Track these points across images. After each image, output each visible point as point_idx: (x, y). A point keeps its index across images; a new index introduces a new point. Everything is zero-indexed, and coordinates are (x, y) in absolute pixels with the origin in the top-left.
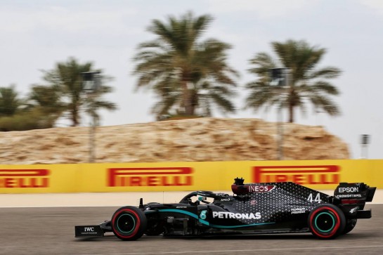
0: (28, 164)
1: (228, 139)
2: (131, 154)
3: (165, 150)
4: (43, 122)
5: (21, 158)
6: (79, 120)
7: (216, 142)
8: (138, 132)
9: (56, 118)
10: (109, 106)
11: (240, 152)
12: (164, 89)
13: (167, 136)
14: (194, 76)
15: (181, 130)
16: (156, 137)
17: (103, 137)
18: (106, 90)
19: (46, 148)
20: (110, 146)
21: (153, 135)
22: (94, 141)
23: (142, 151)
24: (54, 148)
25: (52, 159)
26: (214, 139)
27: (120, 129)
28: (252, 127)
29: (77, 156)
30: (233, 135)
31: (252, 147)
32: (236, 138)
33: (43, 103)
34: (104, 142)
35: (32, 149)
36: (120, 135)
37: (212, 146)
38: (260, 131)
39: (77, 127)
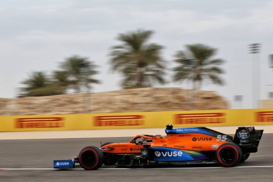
4: (57, 91)
7: (156, 101)
8: (112, 96)
12: (126, 71)
13: (128, 98)
14: (142, 64)
15: (136, 94)
19: (61, 105)
21: (119, 97)
23: (115, 107)
29: (78, 110)
35: (54, 106)
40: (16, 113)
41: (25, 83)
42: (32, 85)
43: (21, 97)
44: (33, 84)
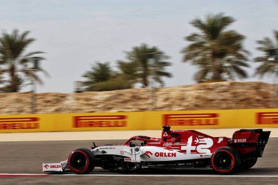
0: (114, 112)
1: (242, 95)
2: (180, 105)
3: (200, 103)
5: (110, 109)
6: (147, 83)
7: (235, 97)
8: (184, 91)
9: (134, 82)
10: (167, 75)
12: (202, 62)
15: (211, 89)
16: (197, 94)
17: (162, 94)
18: (166, 64)
19: (125, 102)
20: (166, 100)
24: (131, 102)
26: (233, 95)
27: (172, 89)
28: (258, 87)
29: (145, 107)
30: (245, 92)
31: (258, 100)
32: (247, 94)
33: (126, 72)
34: (162, 98)
35: (117, 102)
36: (173, 93)
37: (231, 100)
38: (263, 90)
39: (147, 88)
41: (85, 76)
43: (78, 92)
44: (93, 77)
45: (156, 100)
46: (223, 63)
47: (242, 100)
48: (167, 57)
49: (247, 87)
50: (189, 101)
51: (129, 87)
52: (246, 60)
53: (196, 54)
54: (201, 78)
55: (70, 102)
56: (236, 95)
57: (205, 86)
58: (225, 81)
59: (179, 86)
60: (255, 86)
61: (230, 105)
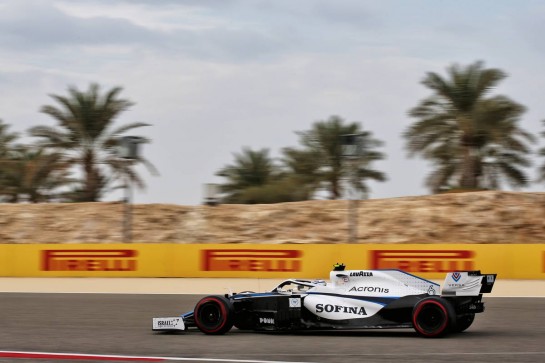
0: (276, 243)
1: (517, 217)
2: (400, 234)
3: (440, 230)
5: (269, 237)
6: (340, 192)
7: (503, 220)
8: (409, 206)
9: (314, 189)
10: (378, 176)
11: (532, 234)
12: (442, 155)
13: (443, 212)
14: (476, 140)
15: (460, 205)
16: (431, 214)
17: (367, 212)
18: (375, 156)
19: (298, 224)
20: (375, 223)
21: (426, 211)
22: (357, 216)
23: (413, 231)
24: (308, 225)
25: (305, 238)
26: (501, 217)
27: (387, 204)
29: (336, 235)
30: (523, 212)
32: (527, 216)
33: (298, 170)
34: (368, 219)
35: (282, 225)
36: (387, 211)
37: (496, 226)
39: (338, 200)
40: (202, 239)
41: (222, 174)
42: (235, 179)
43: (211, 203)
44: (237, 176)
45: (357, 223)
46: (483, 156)
47: (517, 227)
48: (378, 143)
49: (527, 202)
50: (417, 227)
51: (305, 198)
52: (526, 151)
53: (432, 139)
54: (439, 184)
55: (195, 223)
56: (507, 216)
57: (449, 199)
58: (486, 189)
59: (401, 198)
60: (542, 200)
61: (494, 235)
